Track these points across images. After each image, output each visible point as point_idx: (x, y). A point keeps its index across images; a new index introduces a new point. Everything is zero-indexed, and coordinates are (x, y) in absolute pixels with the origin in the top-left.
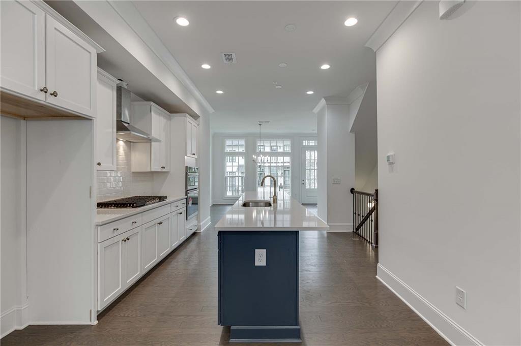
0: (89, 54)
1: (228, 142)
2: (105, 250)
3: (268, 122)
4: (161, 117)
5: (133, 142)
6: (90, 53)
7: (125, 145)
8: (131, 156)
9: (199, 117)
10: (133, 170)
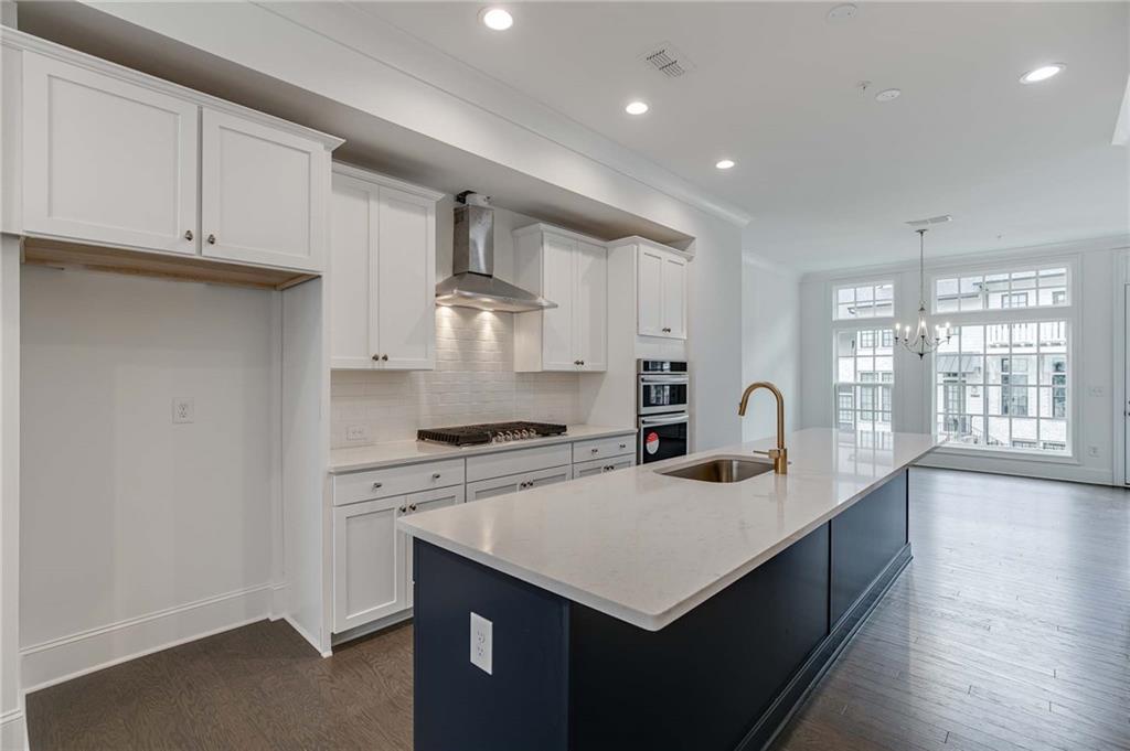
0: (306, 156)
1: (845, 295)
2: (348, 524)
3: (945, 218)
4: (574, 253)
5: (517, 312)
6: (309, 153)
7: (455, 314)
8: (512, 341)
9: (693, 238)
10: (518, 369)
